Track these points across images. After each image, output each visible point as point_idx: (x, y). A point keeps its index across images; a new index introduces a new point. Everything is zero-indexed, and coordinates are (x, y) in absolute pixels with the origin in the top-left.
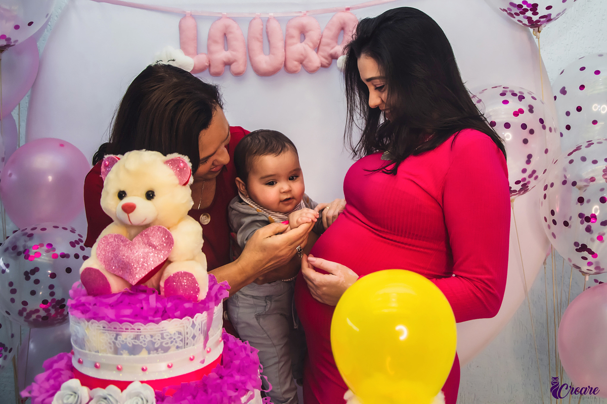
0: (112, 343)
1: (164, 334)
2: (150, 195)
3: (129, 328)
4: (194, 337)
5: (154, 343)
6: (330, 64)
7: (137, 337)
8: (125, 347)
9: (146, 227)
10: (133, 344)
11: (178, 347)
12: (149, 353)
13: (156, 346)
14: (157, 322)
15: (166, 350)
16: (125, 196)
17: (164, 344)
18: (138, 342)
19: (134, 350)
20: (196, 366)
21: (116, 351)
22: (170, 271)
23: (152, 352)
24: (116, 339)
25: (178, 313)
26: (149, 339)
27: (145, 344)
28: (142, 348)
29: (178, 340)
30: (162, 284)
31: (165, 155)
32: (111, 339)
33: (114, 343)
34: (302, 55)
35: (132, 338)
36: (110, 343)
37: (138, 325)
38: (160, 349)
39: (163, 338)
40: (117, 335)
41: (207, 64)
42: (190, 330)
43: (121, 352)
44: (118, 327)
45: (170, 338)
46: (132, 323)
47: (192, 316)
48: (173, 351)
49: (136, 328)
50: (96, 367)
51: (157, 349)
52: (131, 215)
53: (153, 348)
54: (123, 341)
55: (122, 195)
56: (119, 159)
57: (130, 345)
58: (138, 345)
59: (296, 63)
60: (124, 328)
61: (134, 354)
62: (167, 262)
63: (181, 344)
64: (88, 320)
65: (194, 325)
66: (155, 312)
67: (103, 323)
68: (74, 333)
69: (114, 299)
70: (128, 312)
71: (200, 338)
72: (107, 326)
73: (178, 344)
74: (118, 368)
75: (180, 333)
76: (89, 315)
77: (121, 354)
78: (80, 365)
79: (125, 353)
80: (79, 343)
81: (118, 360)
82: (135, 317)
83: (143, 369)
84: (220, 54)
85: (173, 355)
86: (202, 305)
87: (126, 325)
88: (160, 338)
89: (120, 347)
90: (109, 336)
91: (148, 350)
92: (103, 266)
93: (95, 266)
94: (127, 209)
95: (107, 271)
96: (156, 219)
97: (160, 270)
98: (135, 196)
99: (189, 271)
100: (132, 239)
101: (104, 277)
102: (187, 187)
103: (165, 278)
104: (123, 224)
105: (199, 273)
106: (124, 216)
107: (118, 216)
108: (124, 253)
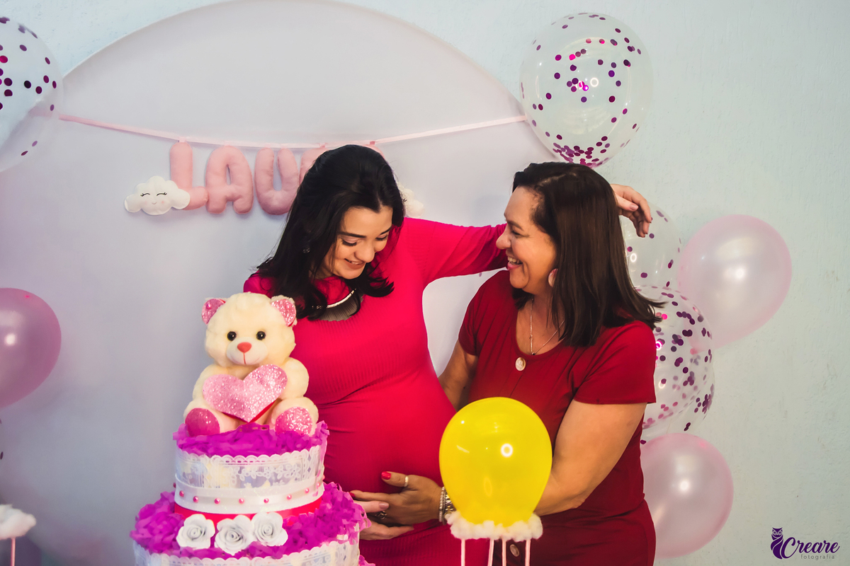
0: (236, 477)
1: (286, 466)
3: (254, 460)
4: (309, 470)
5: (276, 475)
7: (261, 470)
8: (249, 479)
9: (255, 367)
10: (257, 476)
11: (296, 479)
12: (272, 485)
13: (279, 478)
14: (280, 453)
15: (286, 481)
16: (235, 337)
17: (285, 476)
18: (262, 474)
19: (257, 482)
20: (310, 499)
21: (240, 484)
22: (281, 409)
23: (274, 483)
24: (240, 472)
25: (299, 446)
26: (272, 470)
27: (268, 476)
28: (265, 479)
29: (297, 472)
30: (273, 421)
31: (270, 297)
32: (235, 473)
33: (238, 476)
35: (257, 470)
36: (233, 477)
37: (264, 457)
38: (281, 481)
39: (285, 469)
40: (241, 468)
41: (205, 200)
42: (306, 462)
43: (245, 485)
44: (242, 461)
45: (291, 470)
46: (257, 455)
47: (308, 449)
48: (292, 482)
49: (261, 460)
50: (216, 502)
51: (278, 481)
52: (247, 354)
53: (275, 480)
54: (247, 474)
55: (232, 336)
56: (225, 302)
57: (255, 478)
58: (262, 477)
60: (249, 461)
61: (257, 486)
62: (279, 400)
63: (299, 477)
64: (210, 455)
65: (309, 458)
66: (277, 445)
67: (227, 457)
68: (190, 472)
69: (229, 436)
70: (250, 446)
71: (313, 471)
72: (230, 461)
73: (296, 476)
74: (240, 501)
75: (299, 465)
76: (210, 451)
77: (244, 487)
78: (194, 504)
79: (248, 486)
80: (196, 480)
81: (241, 493)
82: (257, 450)
83: (265, 501)
84: (222, 189)
85: (292, 487)
86: (315, 440)
87: (251, 457)
88: (282, 470)
89: (244, 480)
90: (233, 469)
91: (270, 481)
92: (212, 406)
93: (203, 407)
94: (244, 348)
95: (217, 411)
96: (267, 358)
97: (270, 408)
98: (246, 336)
99: (302, 407)
100: (243, 378)
101: (213, 418)
102: (291, 328)
103: (277, 416)
104: (233, 364)
105: (312, 409)
106: (239, 356)
107: (229, 356)
108: (236, 392)
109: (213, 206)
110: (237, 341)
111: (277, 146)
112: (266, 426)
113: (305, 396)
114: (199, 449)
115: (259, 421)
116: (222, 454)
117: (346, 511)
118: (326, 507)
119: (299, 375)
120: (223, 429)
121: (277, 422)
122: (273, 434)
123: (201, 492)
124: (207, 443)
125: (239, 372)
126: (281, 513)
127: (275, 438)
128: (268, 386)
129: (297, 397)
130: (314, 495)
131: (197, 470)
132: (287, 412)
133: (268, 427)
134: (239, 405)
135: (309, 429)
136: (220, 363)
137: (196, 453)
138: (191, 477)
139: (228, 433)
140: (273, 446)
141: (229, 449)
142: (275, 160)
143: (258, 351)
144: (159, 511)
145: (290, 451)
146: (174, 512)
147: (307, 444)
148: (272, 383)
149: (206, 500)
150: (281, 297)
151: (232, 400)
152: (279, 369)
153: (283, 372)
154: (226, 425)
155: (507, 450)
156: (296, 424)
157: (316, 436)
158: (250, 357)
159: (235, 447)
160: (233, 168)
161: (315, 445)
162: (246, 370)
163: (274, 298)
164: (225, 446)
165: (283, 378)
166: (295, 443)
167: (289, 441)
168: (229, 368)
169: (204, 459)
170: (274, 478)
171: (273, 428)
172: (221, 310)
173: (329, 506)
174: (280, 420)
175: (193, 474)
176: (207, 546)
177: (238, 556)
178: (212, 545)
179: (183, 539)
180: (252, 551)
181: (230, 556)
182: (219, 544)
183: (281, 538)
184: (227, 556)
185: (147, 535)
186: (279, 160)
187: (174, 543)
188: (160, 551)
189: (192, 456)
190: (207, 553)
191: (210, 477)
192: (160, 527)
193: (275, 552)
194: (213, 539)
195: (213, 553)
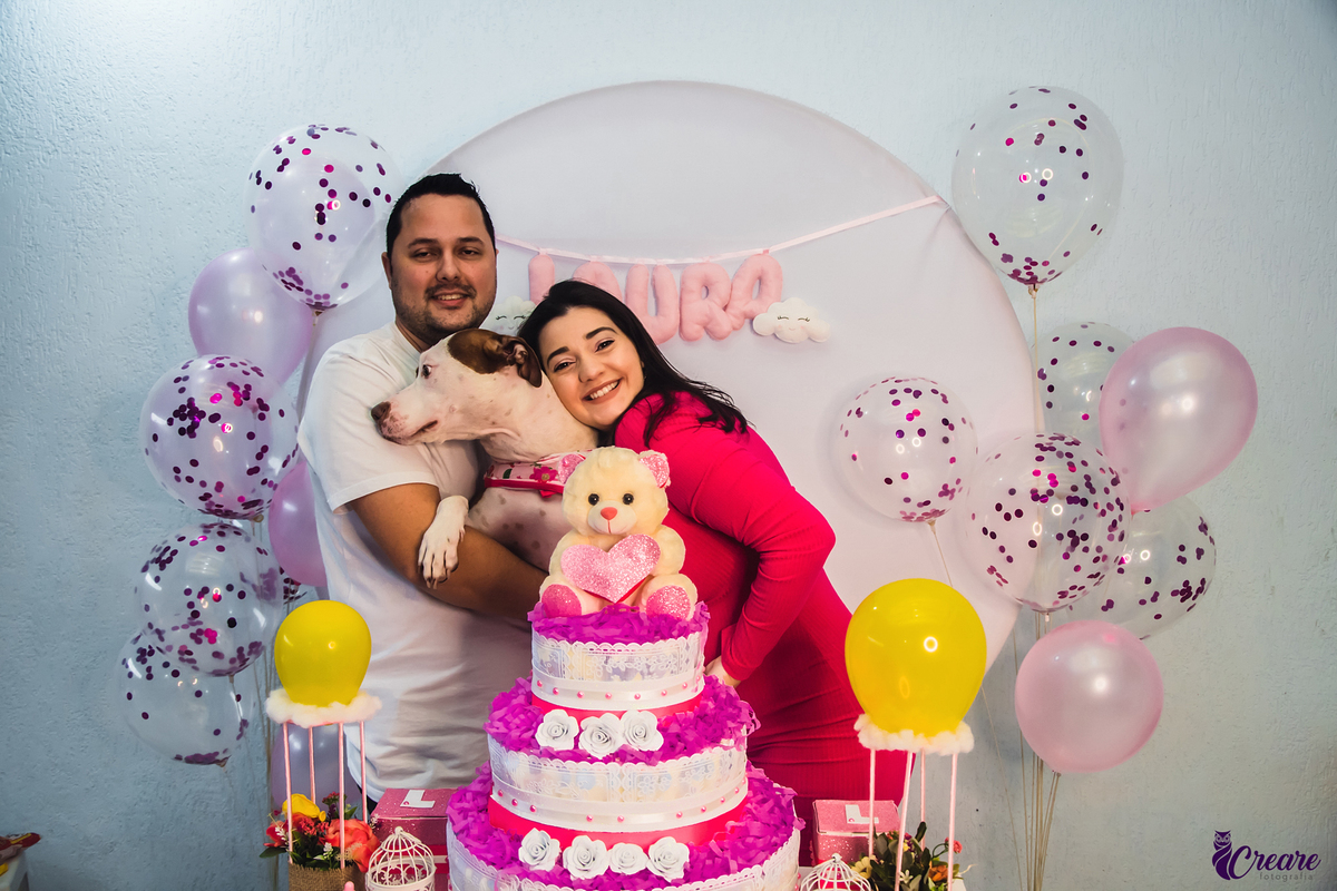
0: (601, 668)
1: (661, 657)
2: (628, 499)
3: (622, 649)
4: (687, 661)
5: (648, 667)
6: (741, 326)
7: (630, 660)
8: (616, 671)
9: (622, 537)
10: (626, 668)
11: (672, 672)
12: (643, 678)
13: (651, 670)
14: (653, 642)
15: (661, 675)
16: (598, 500)
17: (659, 668)
18: (632, 666)
19: (626, 675)
20: (689, 695)
21: (607, 677)
22: (653, 587)
23: (646, 677)
24: (606, 662)
25: (675, 633)
26: (644, 662)
27: (639, 668)
28: (636, 671)
29: (673, 663)
30: (644, 602)
31: (638, 452)
32: (600, 663)
33: (604, 667)
34: (707, 316)
35: (626, 660)
36: (598, 668)
37: (634, 646)
38: (655, 674)
39: (659, 661)
40: (608, 658)
42: (684, 651)
43: (612, 677)
44: (609, 649)
45: (666, 661)
46: (626, 643)
47: (686, 636)
48: (667, 676)
49: (630, 649)
50: (579, 696)
51: (649, 673)
52: (612, 521)
54: (615, 665)
55: (593, 499)
56: (585, 457)
57: (623, 670)
58: (632, 669)
59: (697, 327)
60: (616, 649)
61: (627, 680)
62: (651, 577)
63: (675, 669)
64: (571, 641)
65: (688, 647)
66: (649, 632)
67: (591, 644)
68: (548, 660)
69: (593, 619)
70: (618, 632)
71: (692, 663)
72: (595, 648)
73: (672, 669)
74: (607, 696)
75: (675, 656)
76: (571, 637)
77: (610, 679)
78: (555, 696)
79: (617, 677)
80: (556, 670)
81: (608, 687)
82: (626, 637)
83: (636, 698)
85: (668, 681)
86: (694, 625)
87: (619, 646)
88: (656, 661)
89: (611, 672)
90: (599, 659)
91: (642, 673)
92: (572, 583)
93: (562, 583)
94: (608, 514)
95: (577, 588)
96: (635, 526)
97: (640, 587)
98: (611, 500)
99: (678, 586)
100: (607, 551)
101: (575, 597)
102: (663, 489)
103: (649, 595)
104: (595, 532)
105: (690, 589)
106: (602, 523)
107: (591, 524)
108: (600, 566)
110: (600, 506)
111: (652, 262)
112: (635, 608)
113: (680, 572)
114: (558, 633)
115: (627, 602)
116: (585, 640)
117: (730, 710)
118: (707, 705)
119: (673, 547)
120: (585, 611)
121: (648, 603)
122: (644, 618)
123: (559, 683)
124: (567, 626)
125: (603, 542)
126: (653, 711)
127: (647, 623)
128: (638, 560)
129: (672, 574)
130: (693, 691)
132: (660, 592)
133: (638, 608)
134: (603, 582)
135: (687, 613)
136: (580, 531)
137: (554, 638)
138: (549, 665)
139: (591, 615)
140: (644, 632)
141: (593, 635)
142: (650, 278)
143: (626, 517)
144: (515, 702)
145: (664, 638)
146: (531, 704)
147: (685, 632)
148: (643, 556)
149: (567, 692)
150: (651, 452)
151: (595, 576)
152: (650, 540)
153: (655, 543)
154: (588, 606)
155: (931, 644)
156: (670, 607)
157: (694, 620)
158: (616, 525)
159: (601, 633)
161: (694, 632)
162: (611, 540)
163: (644, 454)
164: (588, 631)
165: (654, 551)
166: (672, 629)
167: (662, 627)
168: (590, 537)
169: (564, 644)
170: (646, 671)
171: (643, 610)
172: (581, 468)
173: (711, 705)
174: (652, 602)
175: (552, 662)
176: (571, 746)
177: (607, 760)
178: (576, 746)
179: (543, 737)
180: (622, 756)
181: (597, 760)
182: (584, 745)
183: (656, 742)
184: (593, 760)
185: (503, 730)
186: (653, 280)
187: (533, 741)
188: (518, 749)
189: (550, 642)
190: (571, 755)
191: (571, 667)
192: (517, 721)
193: (648, 757)
194: (577, 740)
195: (577, 755)
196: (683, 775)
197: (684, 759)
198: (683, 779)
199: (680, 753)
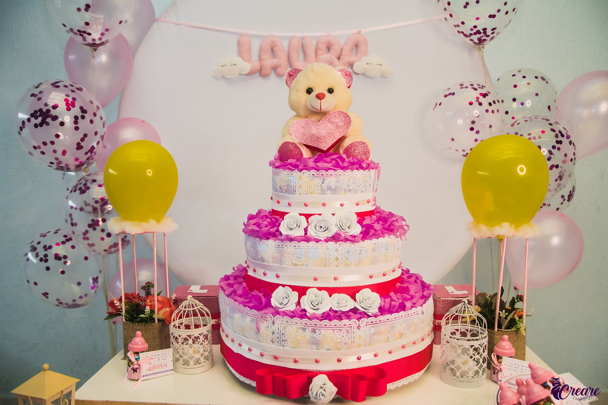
1: (356, 180)
2: (331, 91)
3: (333, 174)
4: (370, 186)
5: (349, 186)
7: (338, 181)
8: (329, 188)
10: (336, 186)
11: (362, 191)
13: (351, 188)
14: (352, 169)
15: (356, 192)
16: (312, 91)
17: (355, 187)
18: (339, 185)
19: (334, 190)
20: (370, 208)
21: (323, 192)
22: (346, 143)
23: (347, 192)
24: (323, 183)
26: (346, 182)
27: (343, 186)
28: (341, 188)
29: (362, 185)
33: (321, 186)
34: (329, 61)
35: (335, 181)
36: (318, 187)
37: (340, 171)
38: (352, 191)
40: (324, 180)
41: (259, 68)
42: (368, 180)
43: (326, 192)
44: (325, 174)
45: (359, 183)
46: (335, 170)
47: (370, 170)
48: (359, 193)
49: (338, 174)
50: (306, 205)
51: (350, 191)
52: (322, 101)
53: (348, 190)
54: (328, 184)
55: (309, 91)
56: (302, 70)
57: (334, 187)
58: (339, 187)
60: (329, 174)
61: (336, 194)
62: (344, 137)
63: (364, 190)
64: (300, 171)
65: (370, 177)
66: (348, 165)
67: (313, 172)
68: (285, 184)
70: (329, 165)
71: (372, 188)
72: (316, 174)
73: (362, 189)
74: (324, 204)
75: (363, 181)
76: (300, 168)
77: (325, 195)
78: (289, 207)
79: (329, 193)
80: (290, 190)
81: (323, 198)
82: (335, 167)
83: (342, 204)
84: (269, 62)
85: (359, 196)
86: (373, 165)
87: (331, 172)
88: (353, 182)
89: (326, 188)
90: (318, 181)
91: (345, 191)
92: (298, 140)
93: (292, 141)
94: (320, 97)
95: (300, 144)
97: (339, 142)
99: (363, 141)
100: (319, 122)
101: (298, 148)
103: (345, 148)
107: (308, 105)
108: (314, 130)
109: (264, 72)
110: (314, 94)
111: (302, 35)
114: (292, 167)
116: (309, 169)
120: (305, 156)
121: (344, 151)
123: (292, 198)
128: (338, 126)
129: (359, 135)
130: (372, 205)
131: (291, 182)
132: (351, 145)
134: (318, 138)
135: (368, 158)
137: (290, 169)
138: (285, 188)
140: (346, 164)
141: (314, 166)
142: (301, 43)
144: (261, 216)
145: (358, 169)
146: (275, 215)
148: (341, 123)
149: (298, 204)
151: (312, 135)
152: (345, 114)
153: (348, 116)
158: (324, 104)
159: (318, 165)
160: (275, 49)
161: (373, 168)
162: (320, 116)
164: (311, 165)
165: (348, 120)
167: (356, 162)
169: (296, 173)
170: (347, 188)
171: (343, 154)
172: (300, 75)
174: (347, 151)
175: (288, 185)
176: (303, 233)
177: (327, 240)
178: (306, 234)
179: (283, 229)
180: (336, 238)
181: (321, 240)
182: (311, 233)
183: (357, 230)
184: (318, 241)
185: (257, 228)
186: (302, 44)
187: (277, 233)
188: (268, 239)
189: (287, 172)
190: (304, 238)
191: (300, 187)
192: (266, 223)
193: (353, 239)
194: (306, 230)
195: (307, 239)
196: (374, 250)
197: (374, 240)
198: (374, 253)
199: (371, 236)
